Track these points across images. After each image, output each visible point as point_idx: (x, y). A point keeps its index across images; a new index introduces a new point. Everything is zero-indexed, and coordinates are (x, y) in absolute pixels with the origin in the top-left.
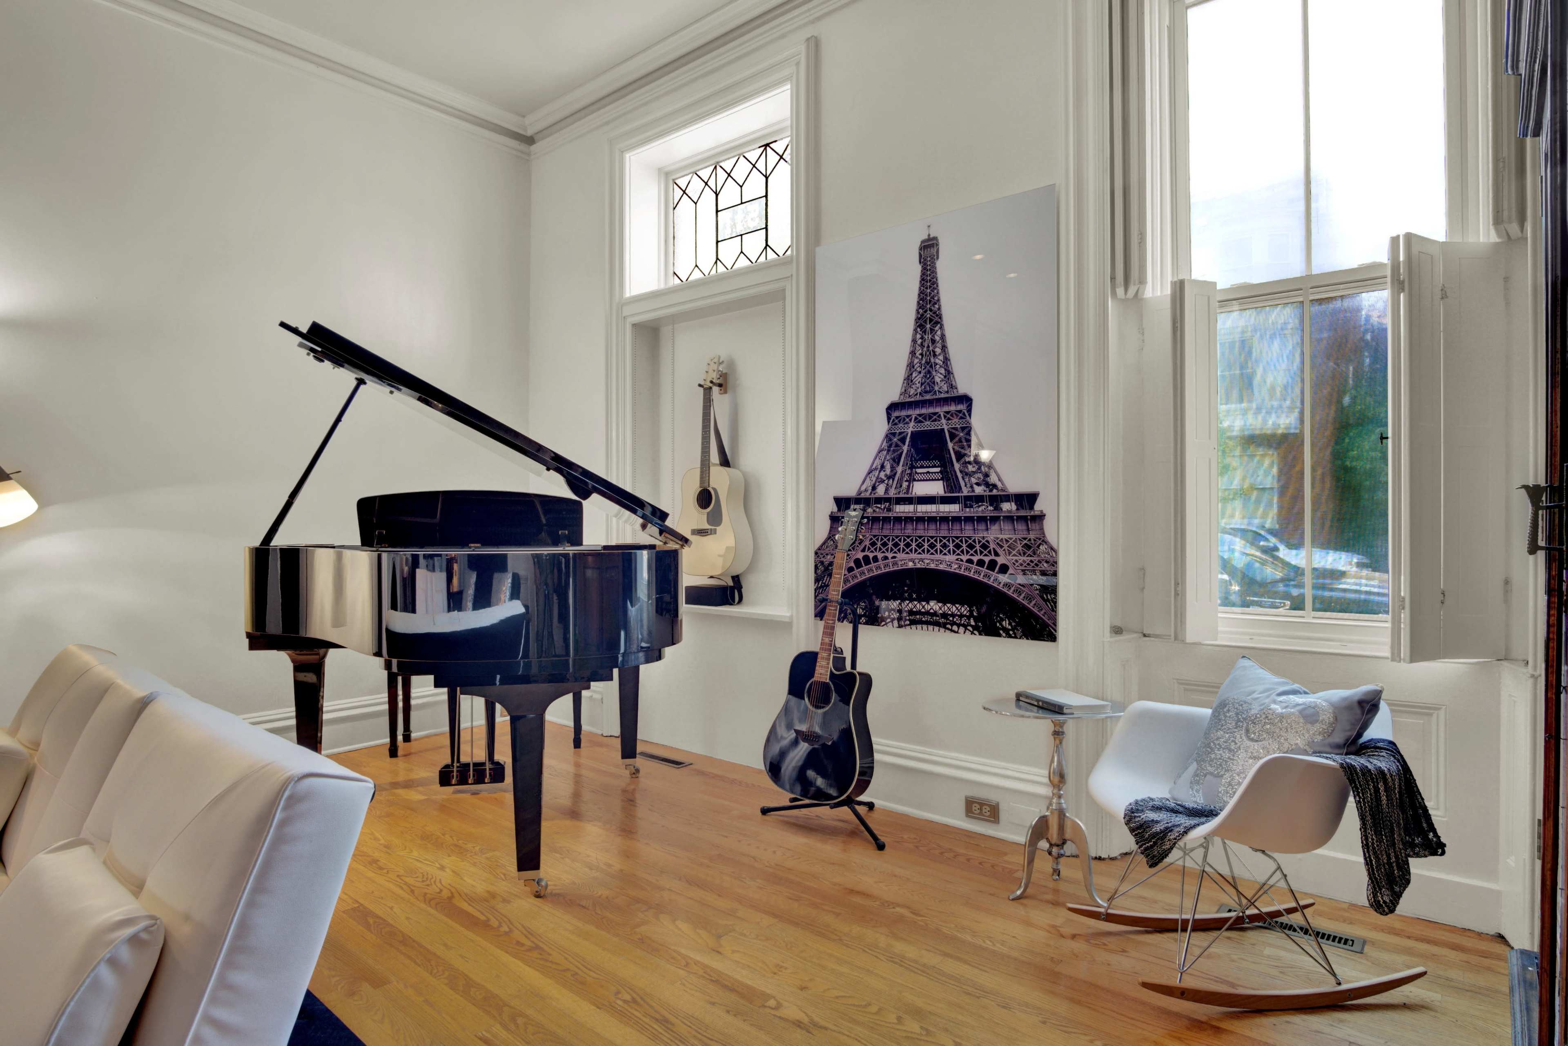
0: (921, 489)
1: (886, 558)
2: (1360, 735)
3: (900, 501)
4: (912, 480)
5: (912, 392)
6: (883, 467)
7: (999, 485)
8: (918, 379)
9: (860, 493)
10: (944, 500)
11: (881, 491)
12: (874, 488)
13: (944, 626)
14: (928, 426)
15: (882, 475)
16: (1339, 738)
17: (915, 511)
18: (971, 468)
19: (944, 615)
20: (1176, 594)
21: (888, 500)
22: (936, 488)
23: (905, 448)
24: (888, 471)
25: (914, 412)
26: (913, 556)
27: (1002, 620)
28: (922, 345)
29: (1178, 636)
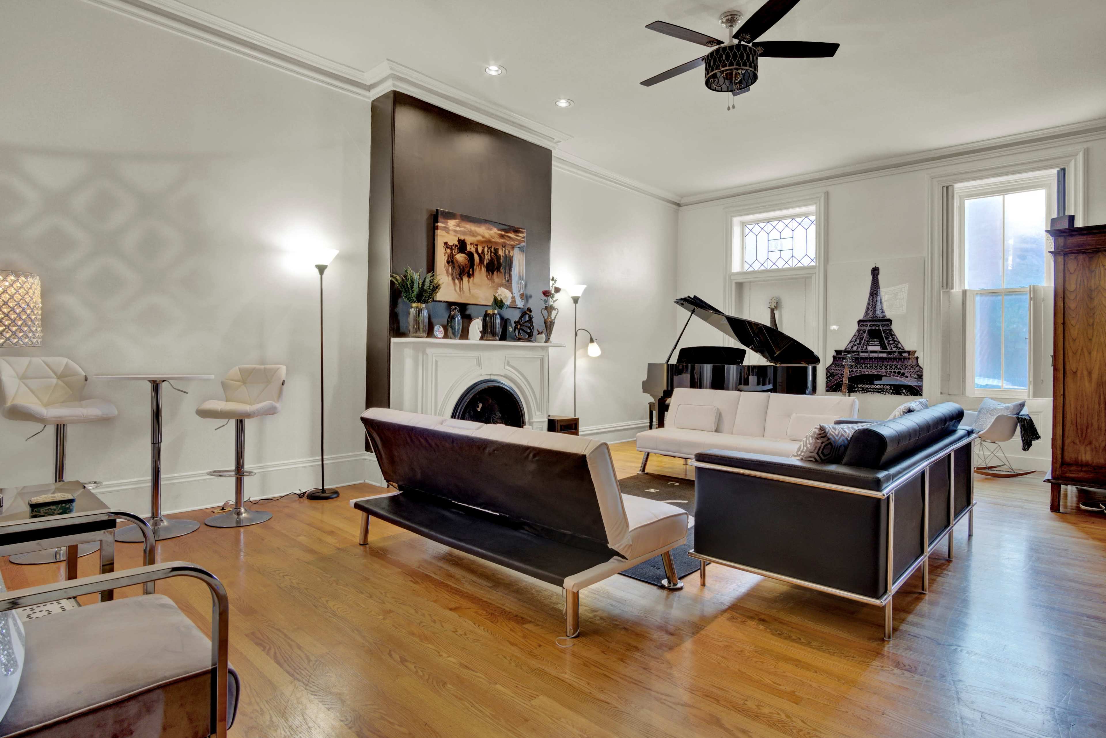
0: (871, 348)
1: (857, 371)
2: (1020, 412)
3: (863, 352)
4: (868, 345)
5: (868, 317)
6: (856, 341)
7: (902, 348)
8: (870, 313)
9: (846, 349)
10: (880, 352)
11: (855, 348)
12: (852, 347)
13: (880, 392)
14: (874, 328)
15: (856, 343)
16: (1015, 413)
17: (869, 356)
18: (891, 342)
19: (880, 389)
20: (963, 381)
21: (858, 352)
22: (878, 348)
23: (865, 335)
24: (858, 342)
25: (869, 324)
26: (868, 370)
27: (902, 390)
28: (872, 302)
29: (963, 394)
